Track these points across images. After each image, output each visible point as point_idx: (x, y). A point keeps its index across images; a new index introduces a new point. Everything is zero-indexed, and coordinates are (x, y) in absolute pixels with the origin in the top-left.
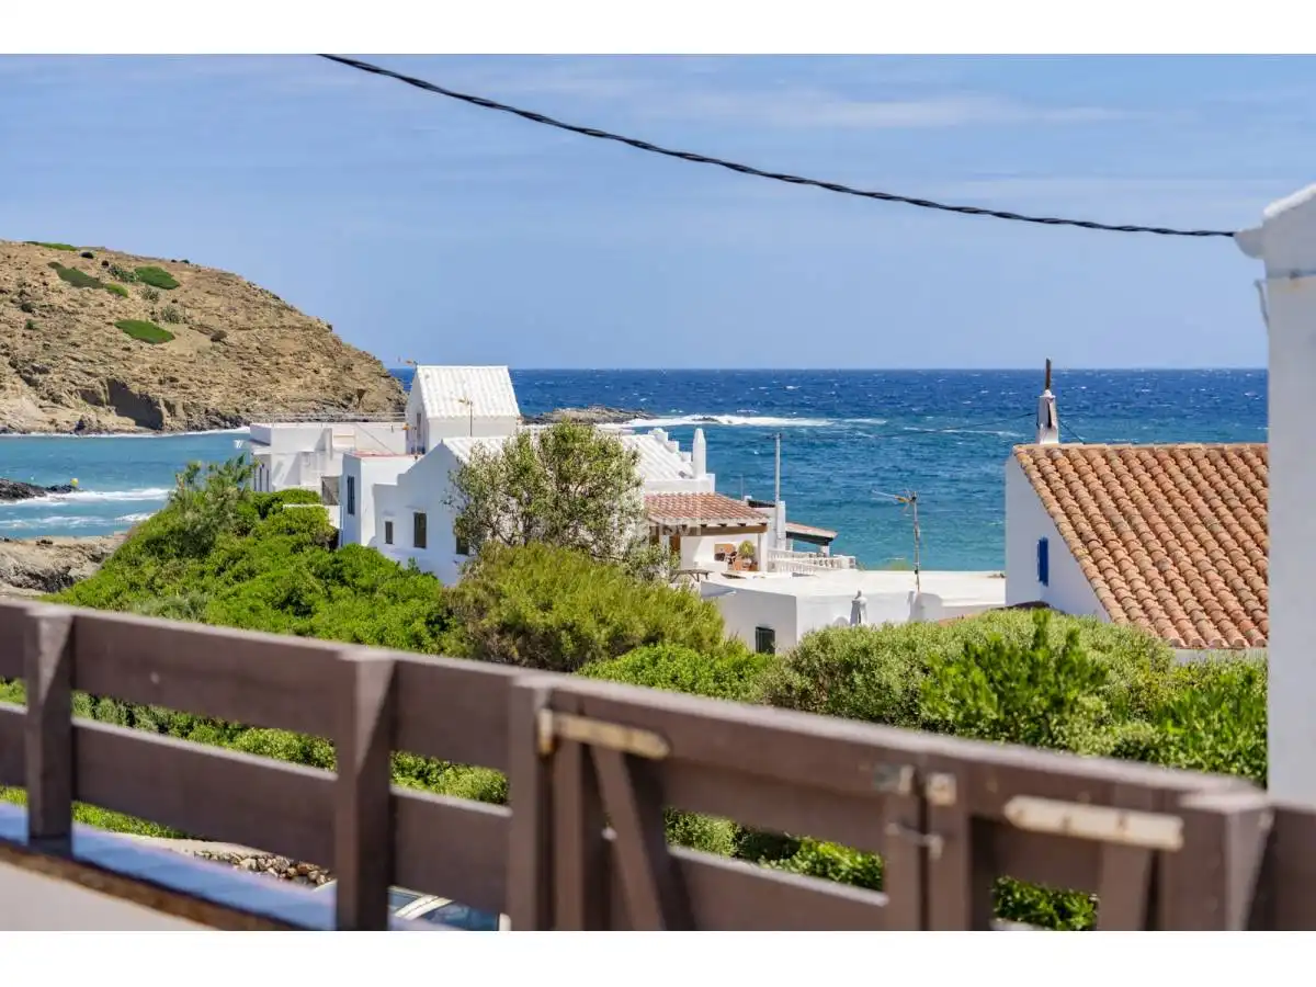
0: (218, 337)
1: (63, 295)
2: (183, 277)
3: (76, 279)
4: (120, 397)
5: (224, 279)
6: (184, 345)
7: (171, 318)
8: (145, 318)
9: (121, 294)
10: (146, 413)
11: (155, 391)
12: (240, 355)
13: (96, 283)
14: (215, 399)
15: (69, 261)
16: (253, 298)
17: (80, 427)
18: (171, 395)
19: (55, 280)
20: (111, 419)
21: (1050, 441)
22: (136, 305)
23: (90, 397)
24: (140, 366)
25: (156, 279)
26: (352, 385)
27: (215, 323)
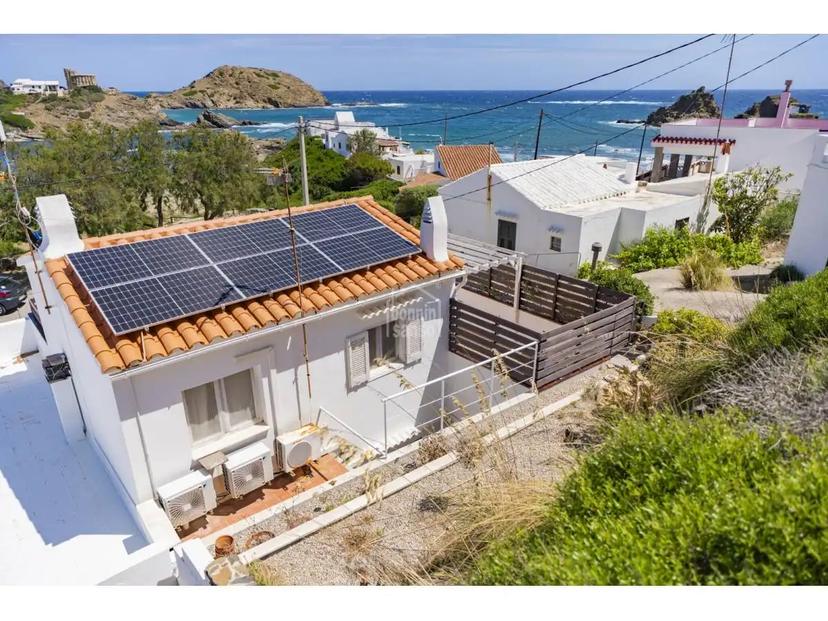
0: (289, 88)
1: (257, 79)
2: (280, 74)
3: (259, 75)
4: (270, 101)
5: (289, 75)
6: (282, 90)
7: (279, 84)
8: (273, 84)
9: (268, 79)
10: (276, 105)
11: (277, 100)
12: (294, 92)
13: (263, 76)
14: (289, 101)
15: (258, 72)
16: (295, 80)
17: (263, 107)
18: (281, 101)
19: (254, 76)
20: (269, 106)
21: (441, 145)
22: (271, 81)
23: (265, 101)
24: (274, 94)
25: (275, 75)
26: (316, 98)
27: (288, 85)
